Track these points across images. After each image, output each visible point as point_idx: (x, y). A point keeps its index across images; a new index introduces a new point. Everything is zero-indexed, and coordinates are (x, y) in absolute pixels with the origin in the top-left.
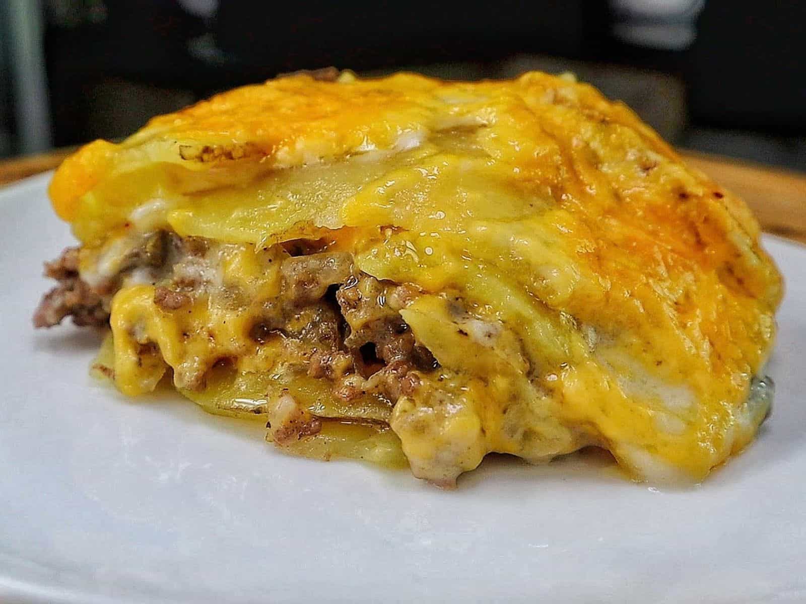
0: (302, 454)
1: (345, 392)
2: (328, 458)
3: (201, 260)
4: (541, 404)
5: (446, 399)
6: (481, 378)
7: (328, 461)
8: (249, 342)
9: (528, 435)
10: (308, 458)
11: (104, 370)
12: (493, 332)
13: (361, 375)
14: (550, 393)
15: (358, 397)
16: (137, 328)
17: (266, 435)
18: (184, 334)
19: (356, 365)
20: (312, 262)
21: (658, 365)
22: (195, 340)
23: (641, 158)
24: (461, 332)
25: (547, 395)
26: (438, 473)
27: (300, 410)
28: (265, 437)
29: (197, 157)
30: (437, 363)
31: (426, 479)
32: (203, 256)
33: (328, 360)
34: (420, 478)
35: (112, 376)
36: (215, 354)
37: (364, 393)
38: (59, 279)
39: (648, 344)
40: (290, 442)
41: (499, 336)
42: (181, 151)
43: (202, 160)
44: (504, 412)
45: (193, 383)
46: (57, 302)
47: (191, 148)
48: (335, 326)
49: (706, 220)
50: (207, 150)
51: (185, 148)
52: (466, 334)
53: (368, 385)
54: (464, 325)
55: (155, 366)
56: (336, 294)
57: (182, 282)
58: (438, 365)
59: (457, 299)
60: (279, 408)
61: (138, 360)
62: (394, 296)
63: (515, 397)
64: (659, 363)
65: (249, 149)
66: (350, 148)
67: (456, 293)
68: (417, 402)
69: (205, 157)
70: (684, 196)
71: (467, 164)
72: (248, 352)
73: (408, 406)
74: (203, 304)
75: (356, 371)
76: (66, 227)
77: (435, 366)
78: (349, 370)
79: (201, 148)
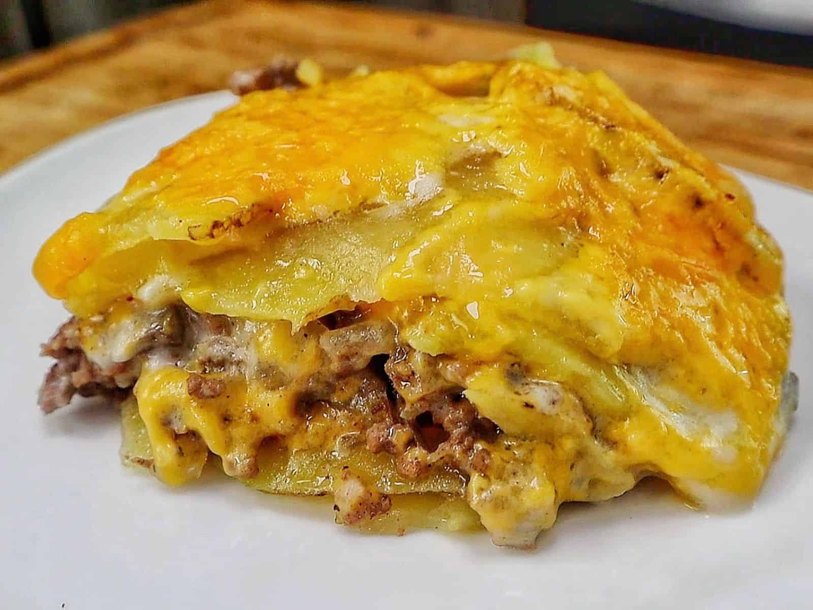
0: (375, 531)
1: (412, 470)
2: (402, 533)
3: (228, 339)
4: (608, 458)
5: (519, 470)
6: (547, 442)
7: (402, 535)
8: (295, 421)
9: (594, 483)
10: (381, 534)
11: (141, 462)
12: (556, 398)
13: (424, 448)
14: (615, 446)
15: (425, 471)
16: (173, 417)
17: (335, 518)
18: (226, 419)
19: (416, 438)
20: (352, 335)
21: (703, 393)
22: (238, 425)
23: (653, 165)
24: (527, 405)
25: (612, 448)
26: (520, 540)
27: (368, 492)
28: (334, 520)
29: (208, 235)
30: (499, 429)
31: (508, 546)
32: (229, 334)
33: (388, 436)
34: (500, 546)
35: (152, 467)
36: (261, 435)
37: (430, 466)
38: (58, 358)
39: (692, 372)
40: (362, 523)
41: (563, 401)
42: (189, 232)
43: (212, 236)
44: (572, 467)
45: (247, 472)
46: (63, 381)
47: (201, 227)
48: (385, 395)
49: (723, 226)
50: (216, 225)
51: (193, 229)
52: (532, 407)
53: (433, 458)
54: (527, 396)
55: (197, 452)
56: (384, 367)
57: (210, 361)
58: (501, 432)
59: (513, 365)
60: (347, 494)
61: (178, 450)
62: (450, 371)
63: (580, 454)
64: (704, 390)
65: (255, 209)
66: (365, 199)
67: (512, 359)
68: (492, 478)
69: (215, 232)
70: (698, 203)
71: (495, 209)
72: (296, 429)
73: (482, 482)
74: (240, 384)
75: (418, 443)
76: (59, 304)
77: (498, 432)
78: (411, 443)
79: (210, 224)
